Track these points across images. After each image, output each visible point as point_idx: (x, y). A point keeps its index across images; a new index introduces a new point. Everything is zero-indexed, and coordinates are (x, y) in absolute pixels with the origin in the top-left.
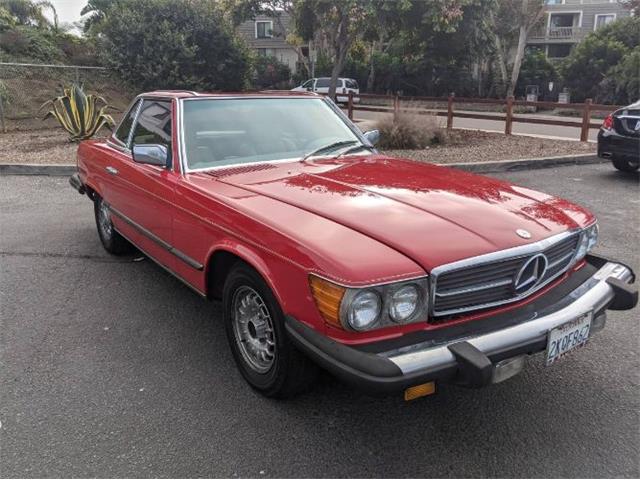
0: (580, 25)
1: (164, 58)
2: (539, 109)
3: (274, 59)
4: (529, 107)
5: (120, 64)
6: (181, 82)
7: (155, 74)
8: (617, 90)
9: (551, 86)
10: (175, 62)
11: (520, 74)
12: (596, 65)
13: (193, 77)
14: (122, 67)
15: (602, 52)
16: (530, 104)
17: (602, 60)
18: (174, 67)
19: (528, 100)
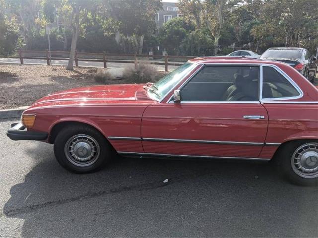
0: (158, 20)
2: (154, 59)
4: (150, 57)
8: (187, 49)
9: (158, 48)
11: (144, 43)
12: (176, 38)
15: (177, 32)
16: (150, 56)
17: (178, 36)
19: (149, 54)
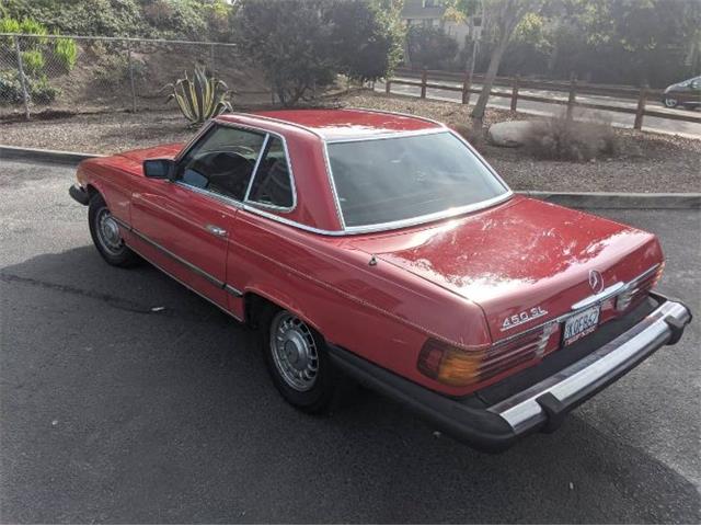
1: (298, 38)
3: (441, 31)
5: (251, 43)
6: (315, 65)
7: (287, 56)
10: (308, 42)
13: (328, 59)
14: (253, 46)
18: (308, 46)
